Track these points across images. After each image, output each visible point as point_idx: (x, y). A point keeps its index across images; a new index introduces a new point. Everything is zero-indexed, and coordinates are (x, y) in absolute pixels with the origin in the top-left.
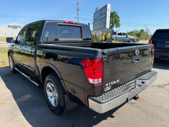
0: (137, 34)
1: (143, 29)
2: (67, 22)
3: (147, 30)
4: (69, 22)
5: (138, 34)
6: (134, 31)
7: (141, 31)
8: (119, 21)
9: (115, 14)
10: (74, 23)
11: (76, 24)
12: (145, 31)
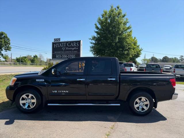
0: (30, 59)
1: (36, 55)
3: (41, 56)
5: (32, 59)
6: (28, 57)
7: (34, 56)
8: (10, 44)
9: (4, 35)
12: (38, 57)
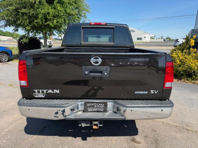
2: (94, 24)
4: (96, 24)
10: (102, 24)
11: (106, 25)
